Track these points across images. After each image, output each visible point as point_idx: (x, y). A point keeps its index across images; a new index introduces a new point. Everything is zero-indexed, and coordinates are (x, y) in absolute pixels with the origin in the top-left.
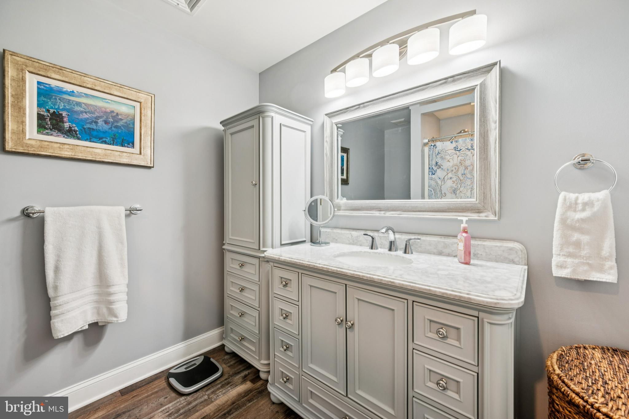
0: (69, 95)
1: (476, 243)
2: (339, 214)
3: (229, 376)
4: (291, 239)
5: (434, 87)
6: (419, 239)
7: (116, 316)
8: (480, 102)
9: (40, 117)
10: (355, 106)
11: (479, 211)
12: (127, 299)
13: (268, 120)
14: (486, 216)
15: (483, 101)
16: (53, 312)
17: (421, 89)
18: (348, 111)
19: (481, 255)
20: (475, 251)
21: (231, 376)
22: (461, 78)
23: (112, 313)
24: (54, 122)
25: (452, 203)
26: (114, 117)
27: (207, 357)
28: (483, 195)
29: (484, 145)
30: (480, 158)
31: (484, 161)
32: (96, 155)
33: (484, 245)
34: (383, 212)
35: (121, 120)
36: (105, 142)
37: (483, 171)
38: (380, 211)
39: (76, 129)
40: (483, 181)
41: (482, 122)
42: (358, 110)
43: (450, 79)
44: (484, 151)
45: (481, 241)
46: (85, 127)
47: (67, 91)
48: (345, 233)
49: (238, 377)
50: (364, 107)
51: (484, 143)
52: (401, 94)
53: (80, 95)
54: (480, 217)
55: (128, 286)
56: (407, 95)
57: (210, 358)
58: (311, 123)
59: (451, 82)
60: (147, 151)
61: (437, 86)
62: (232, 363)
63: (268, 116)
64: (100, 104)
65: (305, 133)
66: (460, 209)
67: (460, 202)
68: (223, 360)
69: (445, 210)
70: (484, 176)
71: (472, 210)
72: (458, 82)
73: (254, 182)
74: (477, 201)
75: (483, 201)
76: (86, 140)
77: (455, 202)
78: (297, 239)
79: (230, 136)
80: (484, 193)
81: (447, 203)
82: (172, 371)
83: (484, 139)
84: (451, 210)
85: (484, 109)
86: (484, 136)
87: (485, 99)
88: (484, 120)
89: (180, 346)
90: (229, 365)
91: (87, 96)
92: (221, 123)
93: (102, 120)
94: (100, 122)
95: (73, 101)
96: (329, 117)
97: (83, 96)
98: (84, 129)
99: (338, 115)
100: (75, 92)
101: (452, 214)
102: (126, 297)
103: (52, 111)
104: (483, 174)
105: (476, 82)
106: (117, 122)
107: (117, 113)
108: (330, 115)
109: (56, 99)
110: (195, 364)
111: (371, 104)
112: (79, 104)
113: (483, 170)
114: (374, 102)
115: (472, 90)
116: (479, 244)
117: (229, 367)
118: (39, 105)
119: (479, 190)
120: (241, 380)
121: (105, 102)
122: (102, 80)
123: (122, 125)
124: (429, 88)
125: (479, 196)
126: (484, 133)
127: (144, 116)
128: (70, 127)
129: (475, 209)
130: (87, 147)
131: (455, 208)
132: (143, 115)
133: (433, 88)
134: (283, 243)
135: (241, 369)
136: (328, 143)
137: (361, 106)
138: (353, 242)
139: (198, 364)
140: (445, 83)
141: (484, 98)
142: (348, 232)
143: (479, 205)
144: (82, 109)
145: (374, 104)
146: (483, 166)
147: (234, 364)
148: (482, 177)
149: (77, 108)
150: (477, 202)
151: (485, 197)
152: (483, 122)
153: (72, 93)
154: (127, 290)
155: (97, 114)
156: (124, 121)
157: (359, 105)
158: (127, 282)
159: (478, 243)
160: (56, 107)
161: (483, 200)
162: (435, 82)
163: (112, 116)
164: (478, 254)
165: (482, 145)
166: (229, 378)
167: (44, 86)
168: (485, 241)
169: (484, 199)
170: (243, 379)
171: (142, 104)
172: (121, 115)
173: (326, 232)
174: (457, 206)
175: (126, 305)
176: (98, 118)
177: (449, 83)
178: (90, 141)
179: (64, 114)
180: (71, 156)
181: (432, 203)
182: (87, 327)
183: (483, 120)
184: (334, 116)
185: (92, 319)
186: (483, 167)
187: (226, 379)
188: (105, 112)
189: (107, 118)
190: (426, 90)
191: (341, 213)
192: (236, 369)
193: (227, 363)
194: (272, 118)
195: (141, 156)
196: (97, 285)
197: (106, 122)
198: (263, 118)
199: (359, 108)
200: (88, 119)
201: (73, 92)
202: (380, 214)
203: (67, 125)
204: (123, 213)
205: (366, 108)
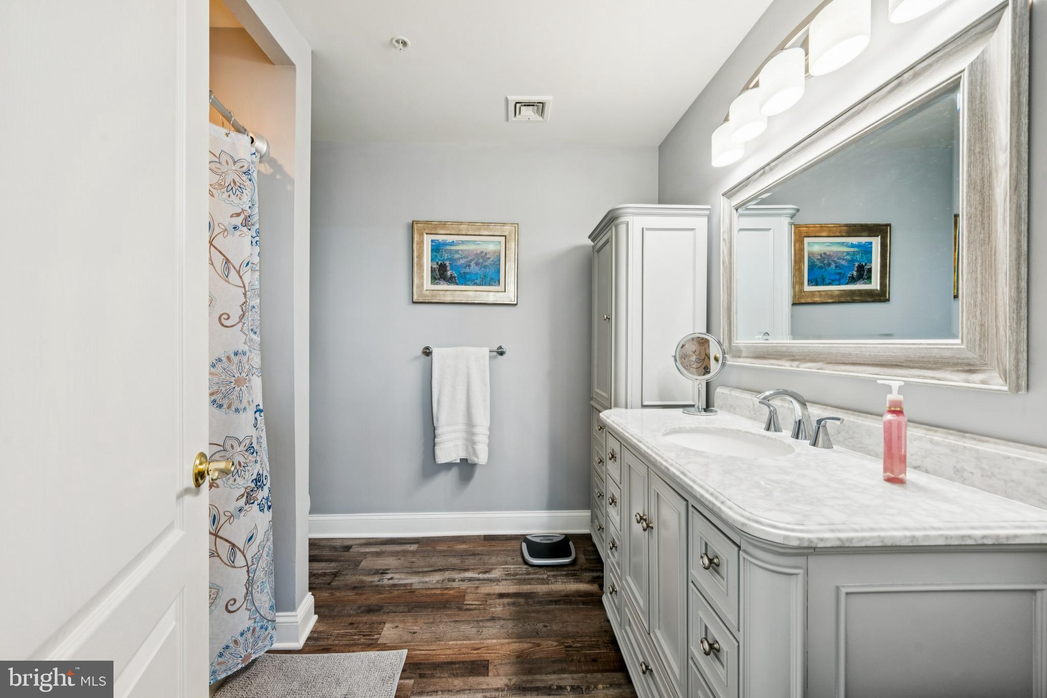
0: (451, 245)
1: (961, 444)
2: (736, 364)
3: (580, 568)
4: (661, 400)
5: (877, 102)
6: (838, 419)
7: (477, 457)
8: (969, 109)
9: (433, 270)
10: (758, 171)
11: (970, 368)
12: (488, 443)
13: (622, 229)
14: (983, 382)
15: (978, 102)
16: (436, 440)
17: (856, 111)
18: (749, 182)
19: (971, 473)
20: (958, 462)
21: (582, 570)
22: (930, 65)
23: (475, 454)
24: (441, 272)
25: (910, 348)
26: (484, 257)
27: (568, 538)
28: (978, 329)
29: (980, 208)
30: (969, 242)
31: (983, 248)
32: (468, 297)
33: (978, 451)
34: (795, 363)
35: (489, 258)
36: (476, 284)
37: (979, 272)
38: (793, 360)
39: (455, 275)
40: (979, 295)
41: (975, 154)
42: (763, 176)
43: (906, 76)
44: (983, 224)
45: (975, 439)
46: (461, 272)
47: (449, 242)
48: (744, 398)
49: (588, 574)
50: (771, 169)
51: (982, 203)
52: (823, 132)
53: (458, 243)
54: (968, 382)
55: (490, 429)
56: (833, 129)
57: (570, 541)
58: (708, 212)
59: (910, 81)
60: (511, 288)
61: (883, 97)
62: (592, 557)
63: (622, 223)
64: (472, 247)
65: (694, 231)
66: (929, 362)
67: (926, 346)
68: (585, 550)
69: (900, 364)
70: (982, 285)
71: (955, 364)
72: (926, 74)
73: (606, 316)
74: (962, 342)
75: (980, 345)
76: (462, 284)
77: (917, 346)
78: (675, 400)
79: (596, 253)
80: (982, 325)
81: (902, 349)
82: (529, 537)
83: (982, 193)
84: (911, 364)
85: (981, 121)
86: (983, 187)
87: (983, 97)
88: (982, 148)
89: (544, 515)
90: (588, 557)
91: (463, 242)
92: (589, 237)
93: (473, 262)
94: (473, 264)
95: (453, 250)
96: (729, 198)
97: (460, 243)
98: (460, 273)
99: (738, 191)
100: (455, 241)
101: (912, 373)
102: (488, 441)
103: (440, 263)
104: (979, 280)
105: (961, 64)
106: (486, 261)
107: (486, 253)
108: (729, 194)
109: (442, 251)
110: (552, 540)
111: (780, 163)
112: (457, 251)
113: (979, 268)
114: (784, 157)
115: (953, 86)
116: (965, 448)
117: (586, 559)
118: (432, 260)
119: (968, 319)
120: (589, 579)
121: (476, 244)
122: (473, 224)
123: (490, 264)
124: (869, 105)
125: (968, 332)
126: (982, 179)
127: (509, 250)
128: (451, 275)
129: (961, 364)
130: (462, 291)
131: (921, 359)
132: (507, 248)
133: (878, 104)
134: (645, 403)
135: (598, 569)
136: (725, 242)
137: (767, 168)
138: (754, 416)
139: (554, 541)
140: (899, 85)
141: (981, 94)
142: (749, 397)
143: (970, 355)
144: (459, 256)
145: (784, 161)
146: (979, 258)
147: (594, 559)
148: (976, 287)
149: (457, 256)
150: (963, 347)
151: (984, 336)
152: (979, 152)
153: (452, 244)
154: (488, 433)
155: (470, 258)
156: (491, 259)
157: (763, 168)
158: (488, 425)
159: (965, 445)
160: (443, 258)
161: (977, 342)
162: (878, 91)
163: (481, 257)
164: (965, 470)
165: (976, 209)
166: (578, 570)
167: (435, 243)
168: (983, 441)
169: (981, 339)
170: (593, 579)
171: (507, 237)
172: (489, 253)
173: (723, 393)
174: (923, 355)
175: (487, 449)
176: (470, 261)
177: (907, 83)
178: (465, 285)
179: (447, 263)
180: (451, 301)
181: (873, 347)
182: (458, 461)
183: (977, 150)
184: (734, 194)
185: (463, 455)
186: (979, 261)
187: (575, 570)
188: (477, 254)
189: (478, 260)
190: (865, 110)
191: (741, 362)
192: (592, 565)
193: (587, 555)
194: (627, 224)
195: (506, 293)
196: (467, 424)
197: (477, 264)
198: (616, 226)
199: (764, 173)
200: (464, 264)
201: (453, 242)
202: (791, 366)
203: (449, 273)
204: (487, 354)
205: (774, 172)
